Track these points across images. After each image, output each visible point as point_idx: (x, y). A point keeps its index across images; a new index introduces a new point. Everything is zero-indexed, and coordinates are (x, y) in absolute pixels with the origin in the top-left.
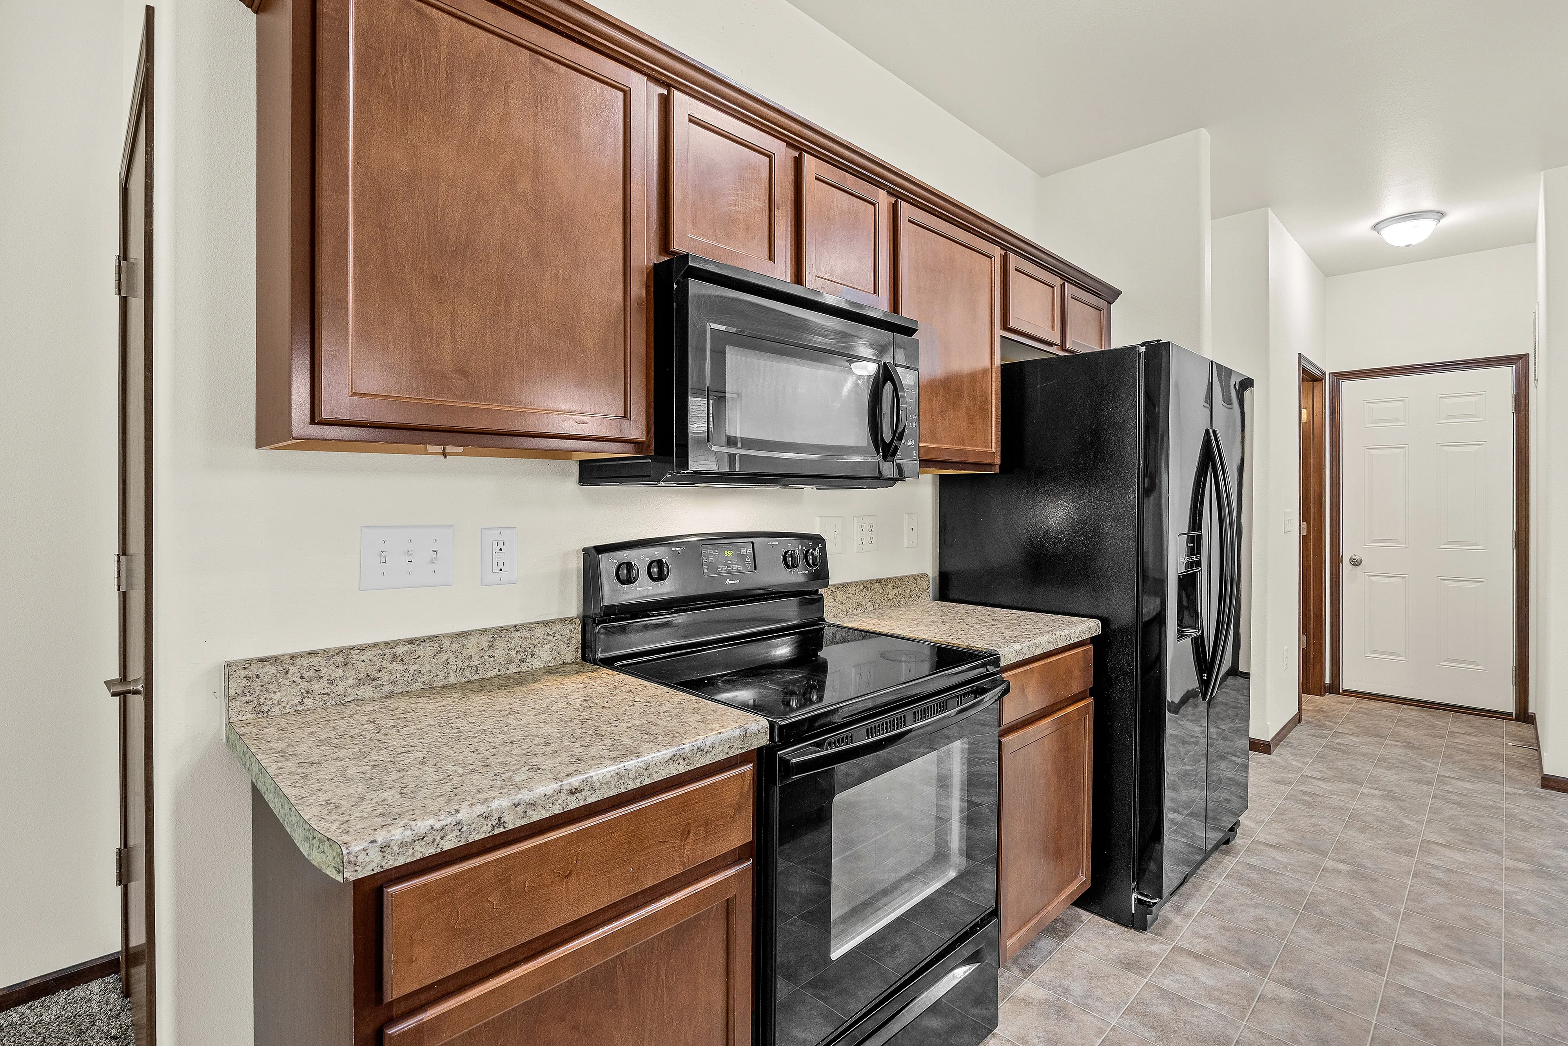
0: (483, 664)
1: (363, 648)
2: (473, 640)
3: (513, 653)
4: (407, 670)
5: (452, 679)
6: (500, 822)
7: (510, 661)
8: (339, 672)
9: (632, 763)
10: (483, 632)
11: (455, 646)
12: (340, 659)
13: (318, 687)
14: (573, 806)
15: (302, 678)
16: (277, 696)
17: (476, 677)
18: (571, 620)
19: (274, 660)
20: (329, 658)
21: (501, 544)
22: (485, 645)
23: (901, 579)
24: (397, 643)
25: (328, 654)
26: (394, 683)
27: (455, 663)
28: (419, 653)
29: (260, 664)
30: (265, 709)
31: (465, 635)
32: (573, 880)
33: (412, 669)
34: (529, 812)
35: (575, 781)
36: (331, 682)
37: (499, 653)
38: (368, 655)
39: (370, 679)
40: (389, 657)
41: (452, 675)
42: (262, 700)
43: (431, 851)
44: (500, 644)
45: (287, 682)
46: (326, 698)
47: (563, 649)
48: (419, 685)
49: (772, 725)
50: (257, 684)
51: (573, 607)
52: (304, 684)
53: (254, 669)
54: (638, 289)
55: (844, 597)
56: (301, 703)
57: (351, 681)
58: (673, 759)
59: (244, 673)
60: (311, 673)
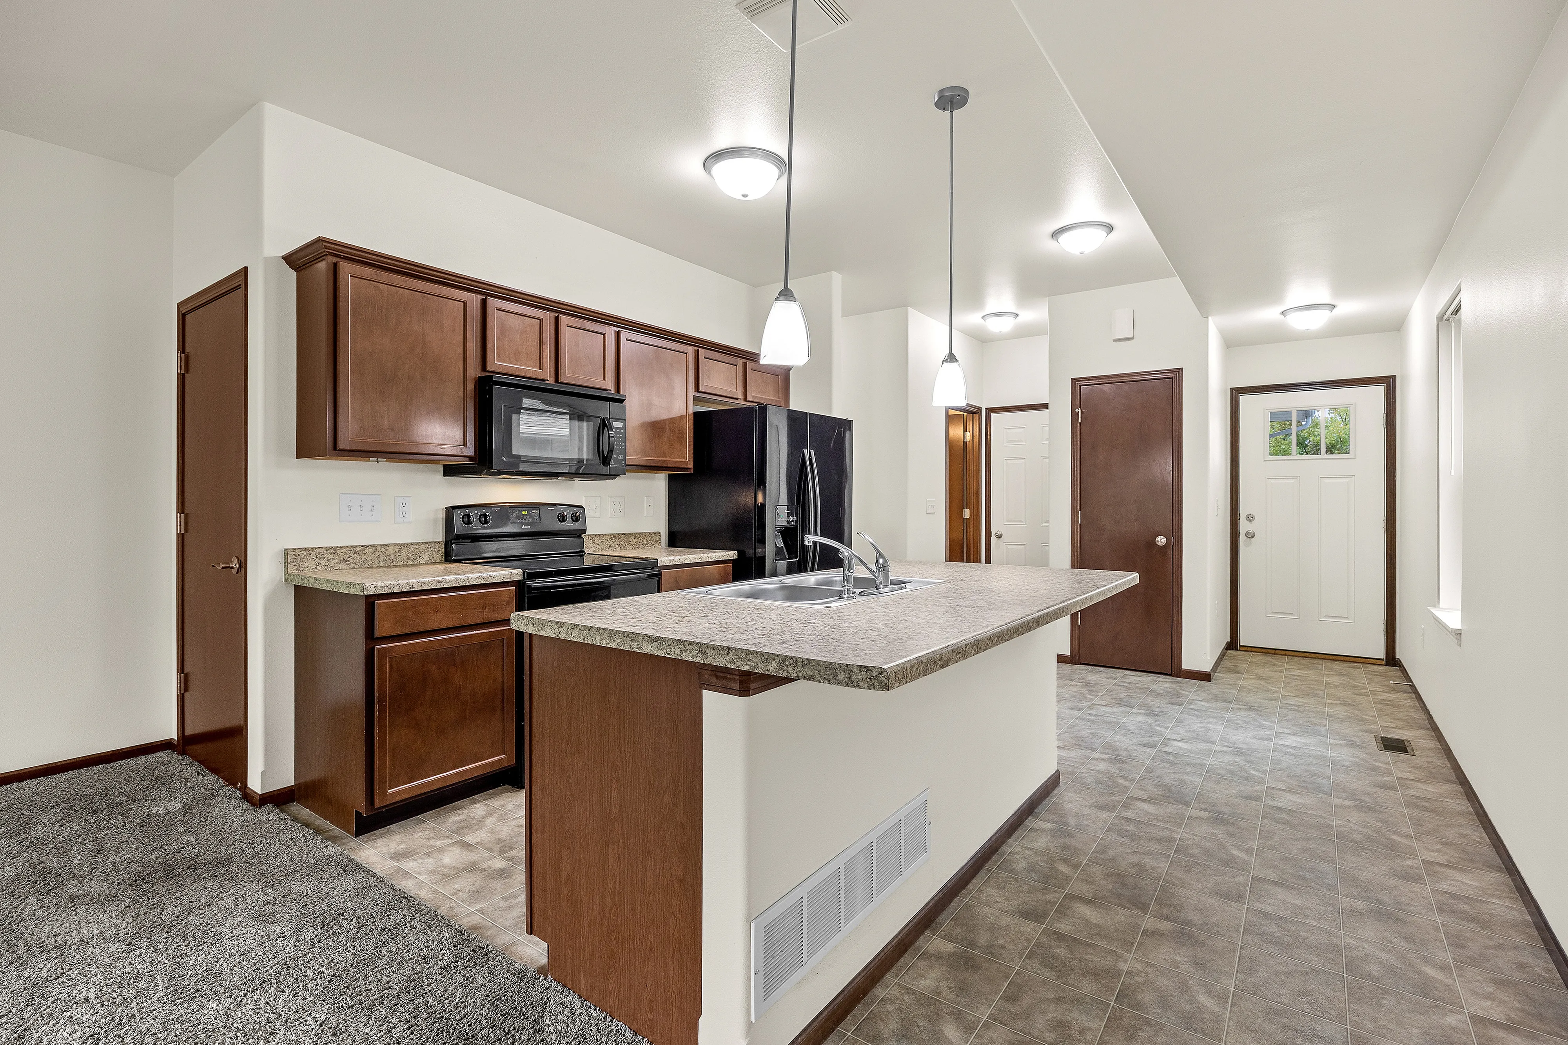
0: (396, 559)
1: (342, 547)
2: (391, 548)
3: (410, 555)
4: (361, 558)
5: (381, 564)
6: (412, 587)
7: (409, 558)
8: (332, 556)
9: (462, 577)
10: (396, 544)
11: (383, 549)
12: (332, 551)
13: (323, 562)
14: (439, 587)
15: (316, 557)
16: (307, 564)
17: (392, 564)
18: (439, 542)
19: (305, 549)
20: (327, 550)
21: (404, 504)
22: (397, 550)
23: (641, 534)
24: (357, 546)
25: (327, 549)
26: (355, 563)
27: (383, 557)
28: (366, 551)
29: (300, 550)
30: (302, 569)
31: (388, 545)
32: (439, 614)
33: (363, 558)
34: (423, 586)
35: (440, 579)
36: (328, 560)
37: (403, 554)
38: (344, 550)
39: (345, 561)
40: (353, 552)
41: (381, 562)
42: (300, 565)
43: (390, 591)
44: (404, 550)
45: (310, 558)
46: (326, 567)
47: (435, 555)
48: (366, 565)
49: (524, 572)
50: (298, 558)
51: (440, 537)
52: (317, 560)
53: (297, 552)
54: (470, 386)
55: (600, 541)
56: (316, 568)
57: (337, 561)
58: (479, 578)
59: (294, 553)
60: (320, 556)
